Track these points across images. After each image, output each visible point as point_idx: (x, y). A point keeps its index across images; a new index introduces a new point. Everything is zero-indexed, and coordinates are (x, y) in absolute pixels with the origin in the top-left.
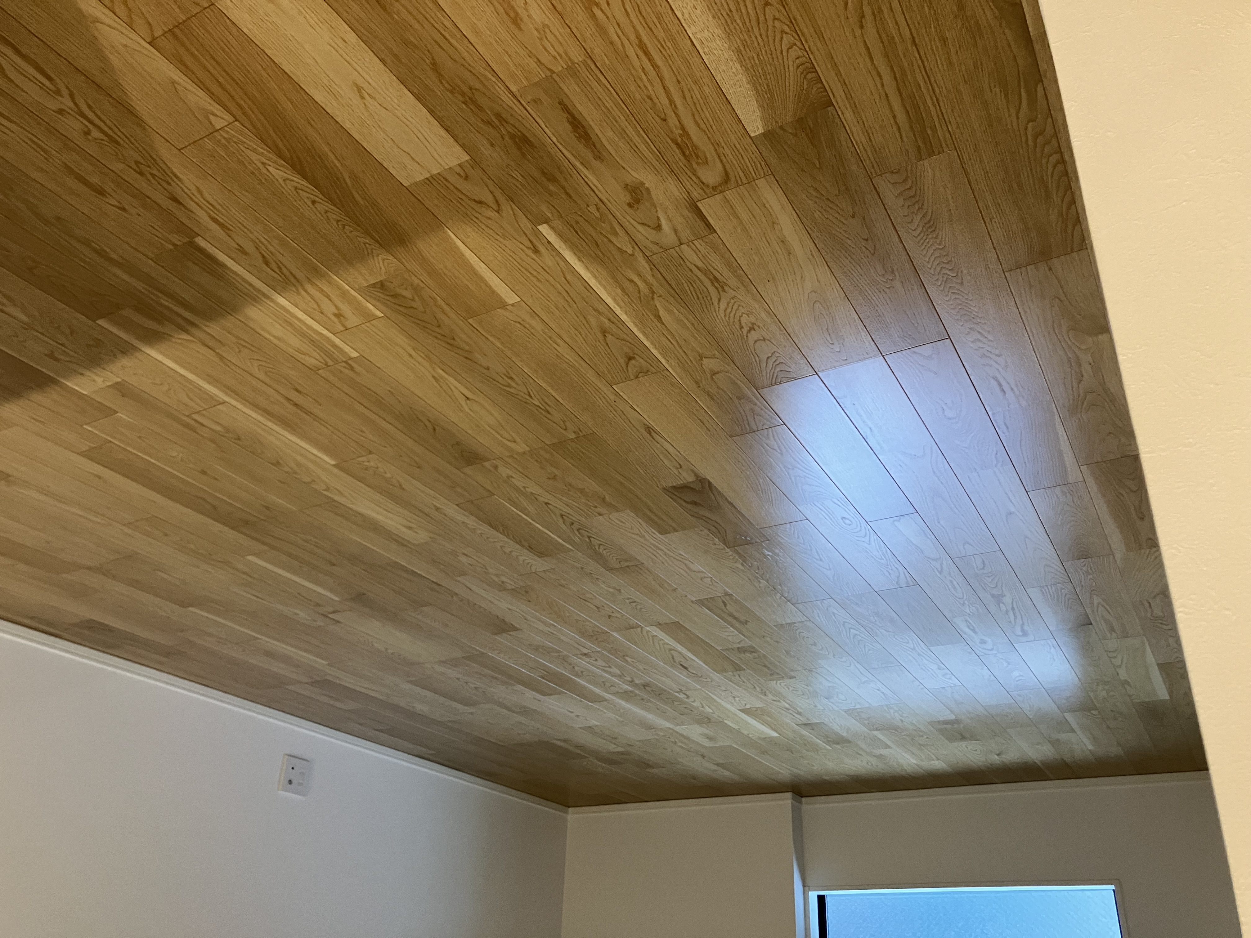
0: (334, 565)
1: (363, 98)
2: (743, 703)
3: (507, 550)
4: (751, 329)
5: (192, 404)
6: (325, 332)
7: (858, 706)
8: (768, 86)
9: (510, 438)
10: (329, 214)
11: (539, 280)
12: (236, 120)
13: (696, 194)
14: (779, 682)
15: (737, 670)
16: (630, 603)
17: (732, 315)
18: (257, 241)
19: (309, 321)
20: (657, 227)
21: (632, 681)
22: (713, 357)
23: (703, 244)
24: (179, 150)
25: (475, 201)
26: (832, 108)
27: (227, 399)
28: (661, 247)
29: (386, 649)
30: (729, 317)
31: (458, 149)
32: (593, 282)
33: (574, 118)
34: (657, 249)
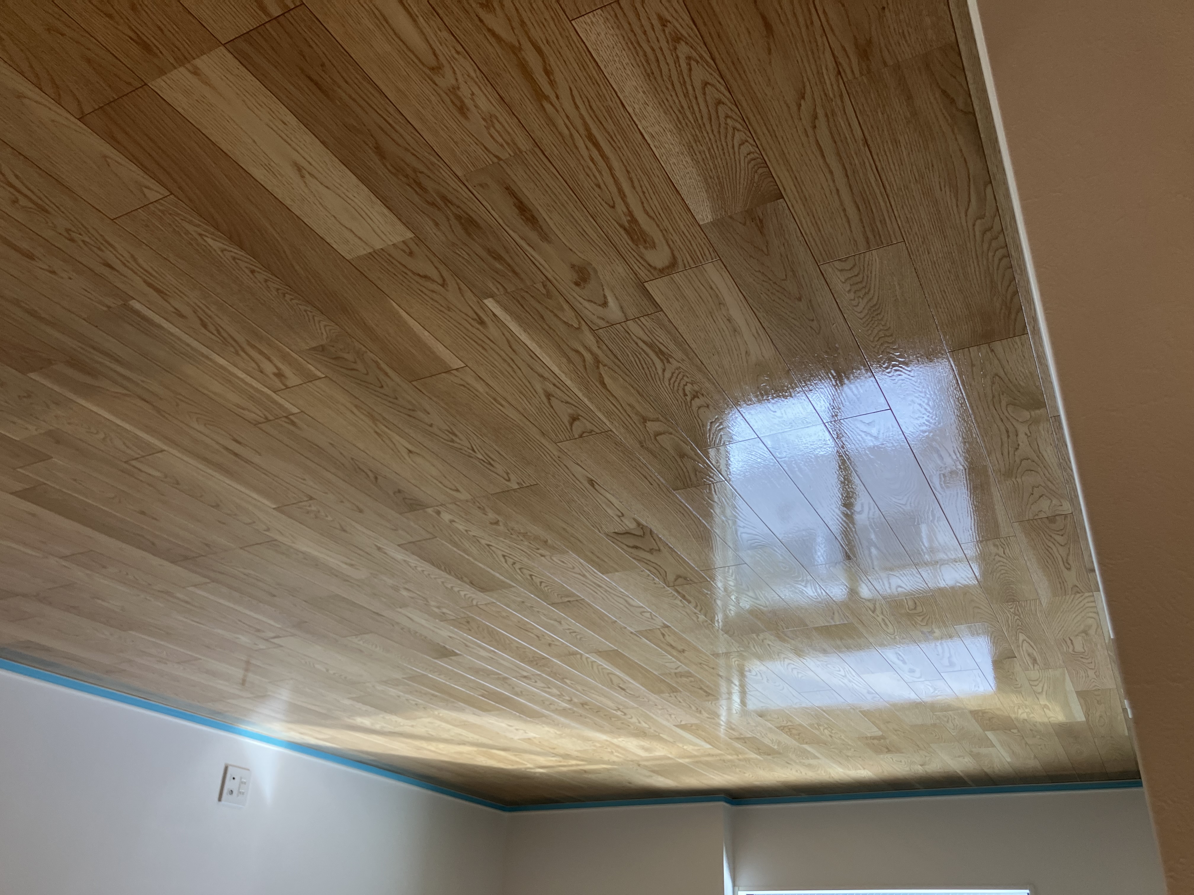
0: (274, 596)
1: (303, 177)
2: (679, 720)
3: (449, 586)
4: (695, 396)
5: (129, 451)
6: (266, 390)
7: (789, 723)
8: (718, 178)
9: (454, 488)
10: (269, 283)
11: (483, 348)
12: (172, 194)
13: (643, 274)
14: (714, 702)
15: (673, 692)
16: (570, 633)
17: (676, 384)
18: (193, 305)
19: (248, 379)
20: (603, 304)
21: (571, 700)
22: (657, 420)
23: (648, 319)
24: (112, 220)
25: (419, 275)
26: (782, 200)
27: (165, 448)
28: (608, 322)
29: (327, 670)
30: (674, 386)
31: (400, 227)
32: (538, 351)
33: (521, 202)
34: (602, 324)
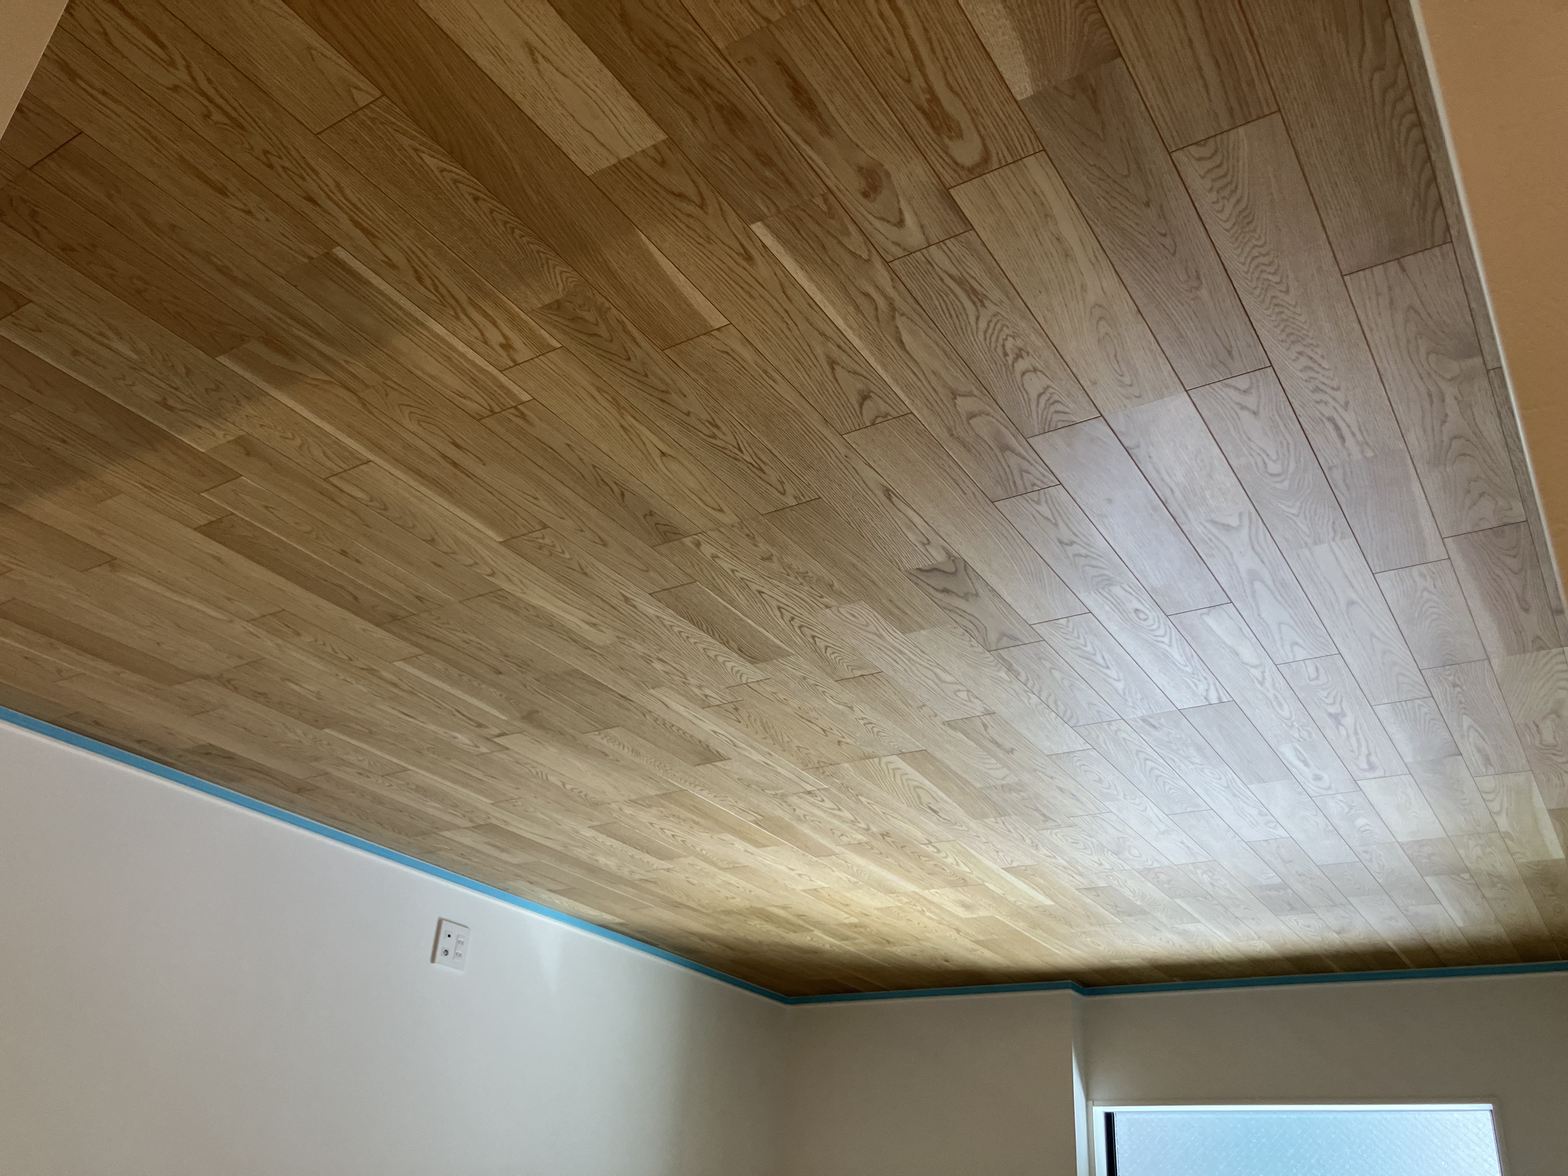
0: (500, 673)
1: (535, 61)
2: (1009, 860)
3: (712, 654)
4: (1018, 356)
5: (329, 464)
6: (491, 369)
7: (1156, 865)
8: (1038, 33)
9: (716, 506)
10: (495, 214)
11: (751, 296)
12: (384, 94)
13: (948, 177)
14: (1054, 831)
15: (1001, 816)
16: (865, 724)
17: (994, 339)
18: (407, 250)
19: (471, 354)
20: (899, 223)
21: (868, 829)
22: (970, 394)
23: (956, 243)
24: (316, 135)
25: (673, 193)
26: (1119, 60)
27: (371, 457)
28: (905, 249)
29: (564, 784)
30: (991, 342)
31: (651, 126)
32: (818, 297)
33: (795, 81)
34: (899, 252)
